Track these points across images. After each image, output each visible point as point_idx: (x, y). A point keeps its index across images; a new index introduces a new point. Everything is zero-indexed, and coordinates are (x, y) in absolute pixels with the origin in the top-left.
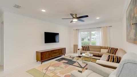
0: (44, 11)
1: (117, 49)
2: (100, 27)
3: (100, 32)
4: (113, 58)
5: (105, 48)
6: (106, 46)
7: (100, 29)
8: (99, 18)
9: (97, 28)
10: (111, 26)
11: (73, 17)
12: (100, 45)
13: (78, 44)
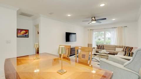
0: (69, 15)
1: (133, 48)
2: (115, 27)
3: (114, 32)
4: (129, 53)
5: (120, 47)
6: (121, 45)
7: (115, 29)
8: (115, 19)
9: (111, 28)
10: (126, 27)
11: (92, 20)
12: (114, 45)
13: (92, 43)
